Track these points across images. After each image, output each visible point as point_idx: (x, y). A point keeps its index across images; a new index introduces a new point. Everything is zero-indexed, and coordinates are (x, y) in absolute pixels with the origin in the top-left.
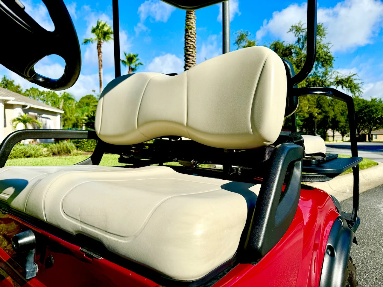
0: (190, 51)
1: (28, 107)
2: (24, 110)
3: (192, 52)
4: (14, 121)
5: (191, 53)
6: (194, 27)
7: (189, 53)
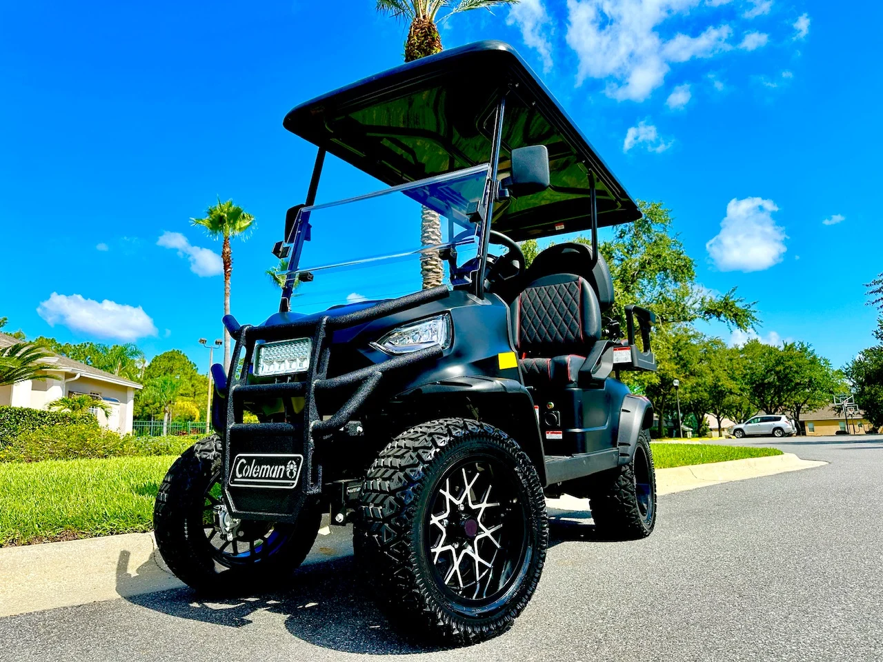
0: (432, 265)
1: (78, 376)
2: (67, 383)
3: (436, 265)
5: (434, 267)
6: (438, 223)
7: (430, 267)
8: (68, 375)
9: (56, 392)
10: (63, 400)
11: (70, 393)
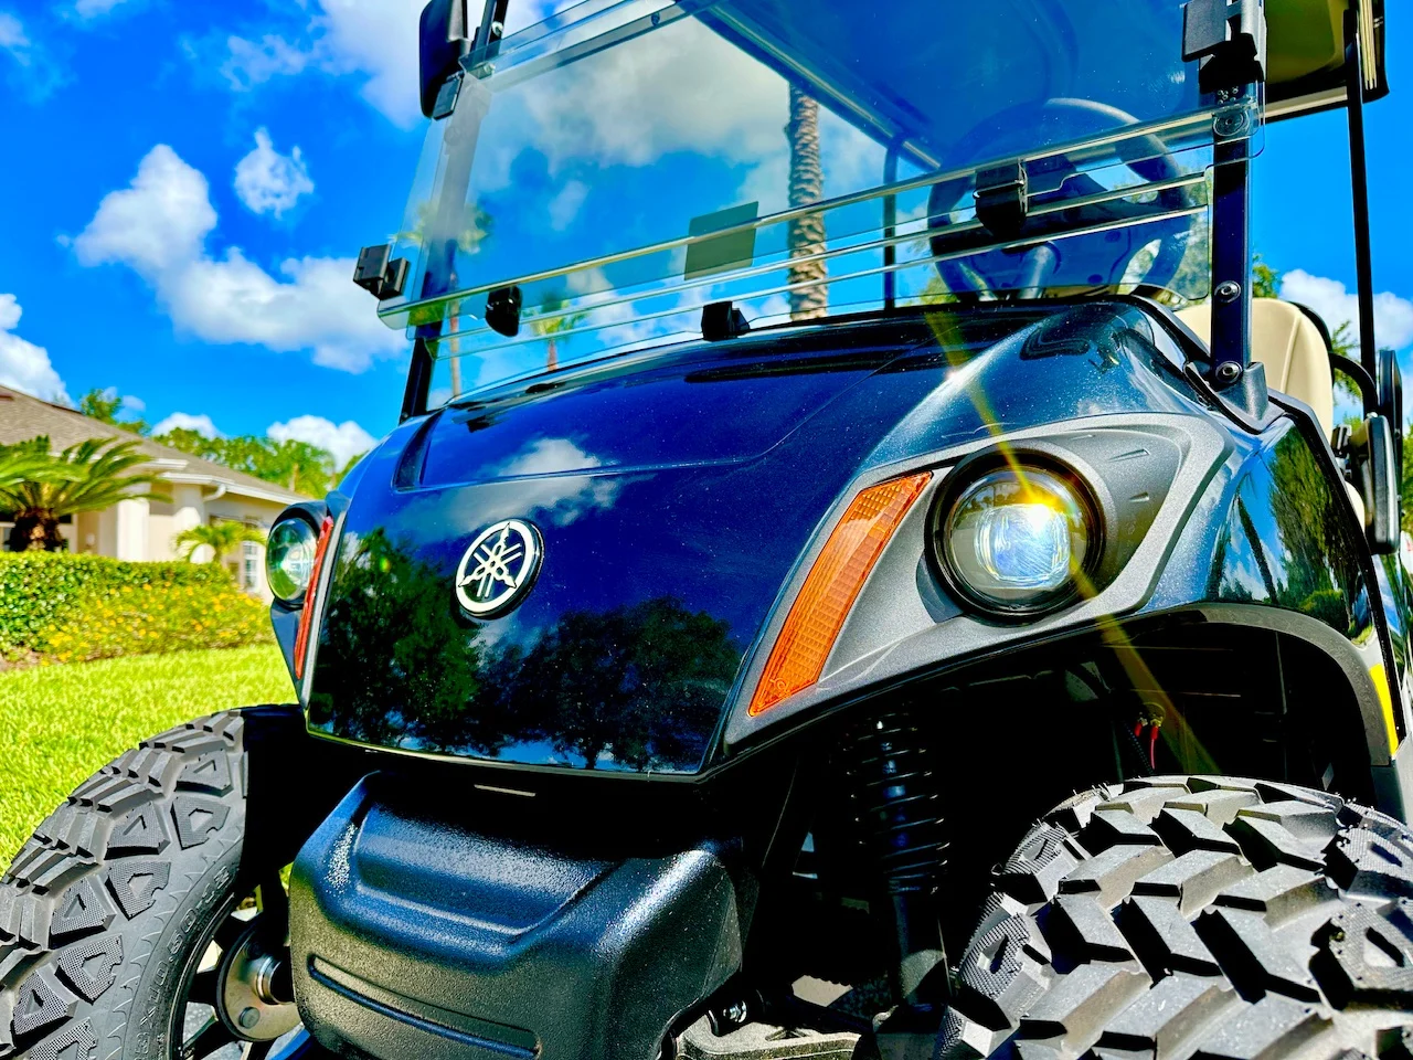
1: (221, 491)
2: (206, 503)
4: (182, 538)
8: (208, 490)
9: (189, 518)
10: (199, 531)
11: (213, 518)
